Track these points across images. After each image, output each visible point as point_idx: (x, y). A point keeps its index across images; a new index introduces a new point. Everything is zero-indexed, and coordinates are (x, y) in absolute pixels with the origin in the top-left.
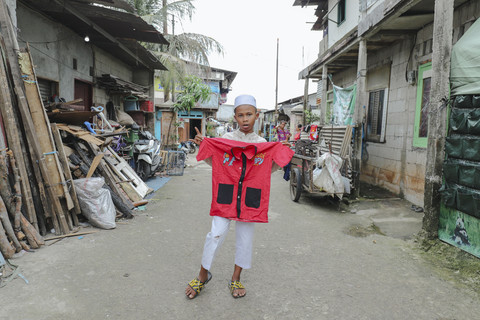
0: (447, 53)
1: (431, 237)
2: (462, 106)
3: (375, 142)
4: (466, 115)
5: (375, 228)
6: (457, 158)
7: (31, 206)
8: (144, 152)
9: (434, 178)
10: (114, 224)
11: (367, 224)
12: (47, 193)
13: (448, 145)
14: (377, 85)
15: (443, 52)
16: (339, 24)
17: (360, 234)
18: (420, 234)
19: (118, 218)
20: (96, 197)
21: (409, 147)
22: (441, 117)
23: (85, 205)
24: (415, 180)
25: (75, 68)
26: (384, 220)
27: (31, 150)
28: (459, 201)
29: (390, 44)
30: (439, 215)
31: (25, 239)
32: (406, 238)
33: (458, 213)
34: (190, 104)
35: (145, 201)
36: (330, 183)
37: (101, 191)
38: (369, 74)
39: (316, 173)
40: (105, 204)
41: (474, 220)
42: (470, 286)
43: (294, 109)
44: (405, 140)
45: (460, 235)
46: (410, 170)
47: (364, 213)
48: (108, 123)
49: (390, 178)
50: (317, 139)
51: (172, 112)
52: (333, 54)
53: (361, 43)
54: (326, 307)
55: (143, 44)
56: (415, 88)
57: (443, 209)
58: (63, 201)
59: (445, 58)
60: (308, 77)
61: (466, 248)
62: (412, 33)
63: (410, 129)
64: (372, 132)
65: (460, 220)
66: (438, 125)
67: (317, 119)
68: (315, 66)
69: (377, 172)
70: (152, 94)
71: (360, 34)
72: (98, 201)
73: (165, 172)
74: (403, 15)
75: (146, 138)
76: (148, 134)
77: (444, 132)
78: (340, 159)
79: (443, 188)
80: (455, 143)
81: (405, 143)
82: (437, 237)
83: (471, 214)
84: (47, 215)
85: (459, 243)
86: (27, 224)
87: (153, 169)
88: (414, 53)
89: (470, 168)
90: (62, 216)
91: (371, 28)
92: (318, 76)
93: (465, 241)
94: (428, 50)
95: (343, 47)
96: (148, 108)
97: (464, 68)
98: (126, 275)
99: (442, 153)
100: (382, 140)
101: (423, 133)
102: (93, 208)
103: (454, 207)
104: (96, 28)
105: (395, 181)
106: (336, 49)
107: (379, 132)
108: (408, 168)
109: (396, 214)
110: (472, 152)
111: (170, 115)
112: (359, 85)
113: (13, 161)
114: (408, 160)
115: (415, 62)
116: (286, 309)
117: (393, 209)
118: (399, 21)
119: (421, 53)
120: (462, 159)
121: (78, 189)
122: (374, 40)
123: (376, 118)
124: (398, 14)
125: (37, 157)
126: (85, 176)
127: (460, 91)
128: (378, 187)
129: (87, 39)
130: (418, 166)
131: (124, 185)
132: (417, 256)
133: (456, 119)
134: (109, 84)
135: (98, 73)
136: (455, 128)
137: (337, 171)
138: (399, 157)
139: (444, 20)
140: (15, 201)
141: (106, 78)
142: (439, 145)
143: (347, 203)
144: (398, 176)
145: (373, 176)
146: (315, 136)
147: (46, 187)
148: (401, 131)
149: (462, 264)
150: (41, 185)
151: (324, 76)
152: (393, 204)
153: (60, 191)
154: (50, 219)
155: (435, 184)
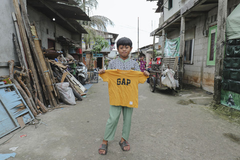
0: (224, 21)
1: (217, 103)
2: (231, 44)
3: (188, 64)
4: (233, 48)
5: (191, 102)
6: (229, 68)
7: (40, 95)
8: (81, 72)
9: (218, 77)
10: (75, 103)
11: (188, 100)
12: (46, 89)
13: (225, 62)
14: (189, 38)
15: (223, 21)
16: (169, 9)
17: (185, 104)
18: (212, 102)
19: (76, 100)
20: (66, 91)
21: (205, 66)
22: (221, 50)
23: (62, 95)
24: (208, 80)
25: (48, 33)
26: (195, 98)
27: (39, 70)
28: (230, 86)
29: (195, 18)
30: (220, 93)
31: (40, 109)
32: (206, 105)
33: (230, 92)
34: (99, 50)
35: (85, 93)
36: (170, 82)
37: (68, 88)
38: (186, 32)
39: (163, 78)
40: (70, 94)
41: (237, 94)
42: (236, 122)
43: (148, 50)
44: (203, 62)
45: (231, 102)
46: (205, 76)
47: (185, 96)
48: (64, 58)
49: (196, 80)
50: (161, 64)
51: (91, 53)
52: (168, 24)
53: (182, 18)
54: (176, 130)
55: (78, 21)
56: (207, 38)
57: (222, 91)
58: (53, 92)
59: (223, 23)
60: (155, 35)
61: (233, 107)
62: (206, 12)
63: (205, 57)
64: (187, 60)
65: (230, 95)
66: (220, 54)
67: (160, 55)
68: (158, 30)
69: (189, 78)
70: (81, 45)
71: (181, 13)
72: (67, 93)
73: (89, 82)
74: (203, 4)
75: (81, 65)
76: (82, 63)
77: (223, 56)
78: (174, 72)
79: (223, 81)
80: (228, 61)
81: (203, 64)
82: (220, 103)
83: (235, 92)
84: (47, 99)
85: (230, 105)
86: (40, 103)
87: (85, 80)
88: (207, 22)
89: (236, 71)
90: (53, 99)
91: (187, 10)
92: (160, 34)
93: (233, 104)
94: (213, 20)
95: (173, 20)
96: (79, 52)
97: (233, 27)
98: (88, 122)
99: (222, 66)
100: (191, 63)
101: (211, 59)
102: (65, 96)
103: (228, 89)
104: (58, 14)
105: (198, 81)
106: (169, 21)
107: (190, 59)
108: (204, 75)
109: (200, 96)
110: (236, 64)
111: (90, 55)
112: (181, 38)
113: (32, 75)
114: (204, 71)
115: (207, 26)
116: (160, 132)
117: (198, 94)
118: (201, 7)
119: (210, 22)
120: (232, 68)
121: (58, 88)
122: (188, 16)
123: (188, 53)
124: (200, 3)
125: (41, 73)
126: (60, 82)
127: (230, 38)
128: (189, 85)
129: (54, 19)
130: (209, 74)
131: (76, 86)
132: (211, 111)
133: (228, 50)
134: (63, 40)
135: (57, 36)
136: (228, 55)
137: (173, 77)
138: (200, 70)
139: (223, 6)
140: (34, 92)
141: (61, 38)
142: (221, 62)
143: (177, 92)
144: (199, 79)
145: (187, 80)
146: (159, 62)
147: (46, 86)
148: (201, 58)
149: (232, 114)
150: (43, 86)
151: (163, 34)
152: (198, 92)
153: (52, 88)
154: (48, 100)
155: (219, 80)
